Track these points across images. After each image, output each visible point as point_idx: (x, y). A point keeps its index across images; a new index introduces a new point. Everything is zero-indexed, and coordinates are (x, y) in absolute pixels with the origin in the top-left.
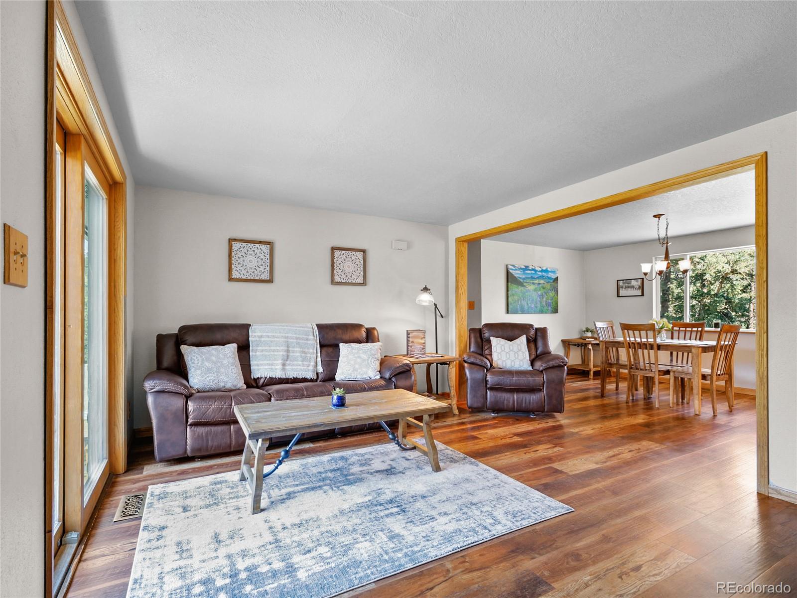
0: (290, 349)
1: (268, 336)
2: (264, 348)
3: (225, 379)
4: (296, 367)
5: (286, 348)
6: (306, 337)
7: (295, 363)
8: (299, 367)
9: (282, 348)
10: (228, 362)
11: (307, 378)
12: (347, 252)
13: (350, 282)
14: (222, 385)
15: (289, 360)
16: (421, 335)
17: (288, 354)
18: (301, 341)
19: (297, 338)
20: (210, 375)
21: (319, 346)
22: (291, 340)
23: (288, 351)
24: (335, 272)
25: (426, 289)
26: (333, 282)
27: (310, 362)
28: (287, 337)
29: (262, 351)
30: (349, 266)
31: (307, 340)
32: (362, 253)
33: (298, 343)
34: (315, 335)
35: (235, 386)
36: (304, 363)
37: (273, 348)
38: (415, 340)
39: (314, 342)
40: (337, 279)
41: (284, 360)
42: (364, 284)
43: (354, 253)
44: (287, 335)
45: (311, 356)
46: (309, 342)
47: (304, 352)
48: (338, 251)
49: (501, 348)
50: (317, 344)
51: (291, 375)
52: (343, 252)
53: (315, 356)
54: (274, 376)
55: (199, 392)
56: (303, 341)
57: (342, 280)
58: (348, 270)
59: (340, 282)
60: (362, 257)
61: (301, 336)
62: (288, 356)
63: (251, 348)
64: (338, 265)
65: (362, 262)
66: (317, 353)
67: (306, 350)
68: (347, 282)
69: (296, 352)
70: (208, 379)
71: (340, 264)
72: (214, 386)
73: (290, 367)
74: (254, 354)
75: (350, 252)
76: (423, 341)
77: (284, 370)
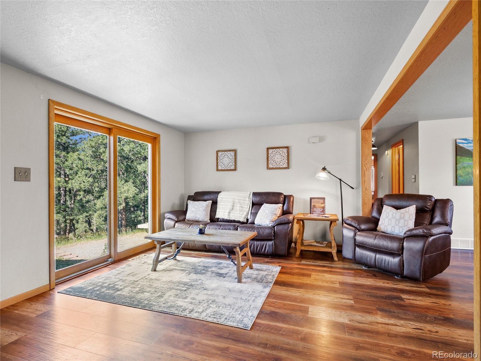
0: (235, 205)
1: (226, 198)
2: (223, 204)
3: (199, 217)
4: (236, 215)
5: (232, 204)
6: (245, 199)
7: (236, 212)
8: (237, 215)
9: (230, 204)
10: (202, 209)
11: (240, 221)
12: (277, 149)
13: (279, 167)
14: (197, 219)
15: (233, 210)
16: (322, 201)
17: (233, 207)
18: (241, 201)
19: (239, 200)
20: (193, 214)
21: (251, 204)
22: (236, 200)
23: (233, 206)
24: (269, 162)
25: (324, 169)
26: (268, 168)
27: (244, 212)
28: (234, 199)
29: (222, 205)
30: (278, 158)
31: (245, 200)
32: (287, 149)
33: (239, 202)
34: (250, 197)
35: (203, 220)
36: (241, 213)
37: (227, 204)
38: (316, 205)
39: (248, 202)
40: (271, 166)
41: (230, 211)
42: (288, 168)
43: (281, 149)
44: (234, 197)
45: (246, 209)
46: (246, 202)
47: (242, 207)
48: (271, 149)
49: (393, 215)
50: (250, 203)
51: (232, 218)
52: (274, 150)
53: (248, 210)
54: (224, 218)
55: (188, 221)
56: (243, 201)
57: (274, 166)
58: (277, 160)
59: (272, 168)
60: (287, 151)
61: (241, 199)
62: (233, 209)
63: (218, 203)
64: (271, 158)
65: (287, 154)
66: (250, 208)
67: (243, 206)
68: (277, 167)
69: (238, 207)
70: (191, 216)
71: (272, 157)
72: (194, 219)
73: (233, 214)
74: (219, 206)
75: (278, 149)
76: (323, 205)
77: (229, 215)
